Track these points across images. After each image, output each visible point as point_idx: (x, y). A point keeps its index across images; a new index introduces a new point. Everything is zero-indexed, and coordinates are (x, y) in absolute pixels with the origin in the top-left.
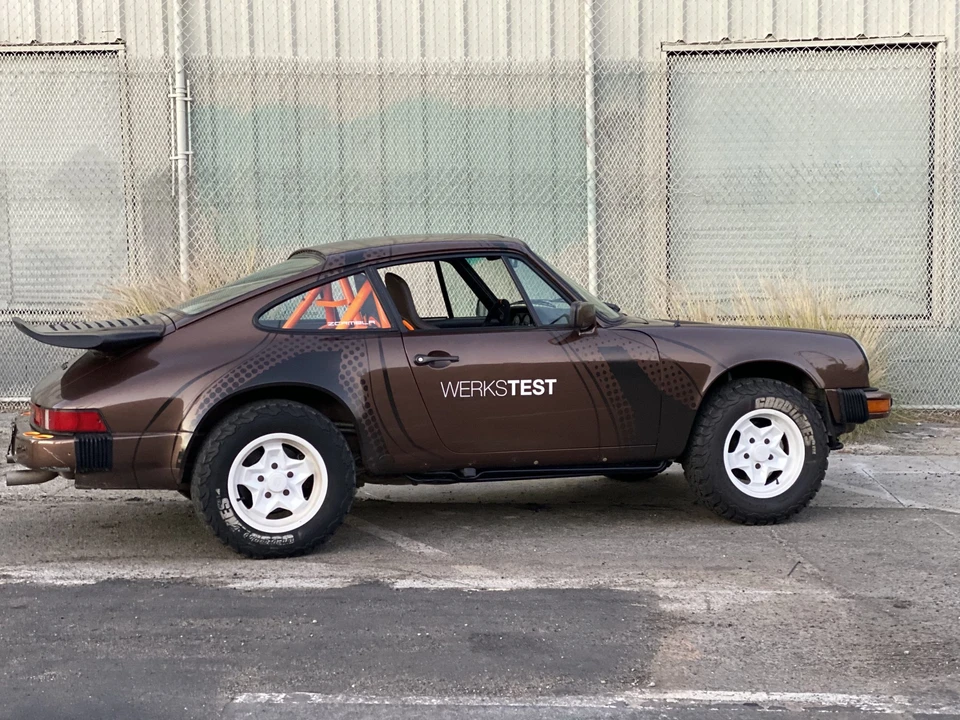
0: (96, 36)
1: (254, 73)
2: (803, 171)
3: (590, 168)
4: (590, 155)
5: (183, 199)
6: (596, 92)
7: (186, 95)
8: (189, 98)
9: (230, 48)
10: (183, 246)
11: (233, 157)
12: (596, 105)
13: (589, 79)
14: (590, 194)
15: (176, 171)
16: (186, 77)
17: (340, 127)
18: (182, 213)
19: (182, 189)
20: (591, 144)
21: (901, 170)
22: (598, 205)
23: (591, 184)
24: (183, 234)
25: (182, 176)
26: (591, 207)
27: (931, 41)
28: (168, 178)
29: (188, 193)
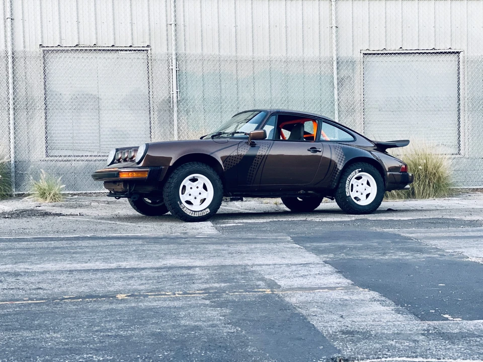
0: (138, 44)
1: (204, 59)
2: (415, 99)
3: (336, 97)
4: (336, 92)
5: (175, 109)
6: (338, 68)
7: (177, 68)
9: (193, 50)
10: (176, 128)
11: (194, 93)
12: (338, 74)
13: (335, 63)
14: (336, 107)
15: (173, 98)
16: (177, 60)
18: (175, 114)
19: (175, 105)
20: (336, 88)
21: (450, 99)
23: (336, 103)
24: (175, 123)
25: (175, 100)
27: (459, 51)
28: (169, 101)
29: (178, 107)
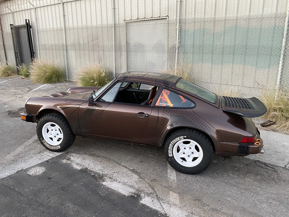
0: (163, 15)
1: (194, 21)
3: (283, 44)
4: (284, 41)
5: (177, 51)
8: (180, 28)
9: (190, 16)
11: (188, 42)
14: (282, 52)
15: (176, 45)
16: (180, 23)
17: (214, 34)
18: (176, 55)
19: (177, 49)
20: (285, 37)
22: (284, 55)
23: (283, 49)
25: (177, 47)
26: (282, 56)
28: (174, 47)
